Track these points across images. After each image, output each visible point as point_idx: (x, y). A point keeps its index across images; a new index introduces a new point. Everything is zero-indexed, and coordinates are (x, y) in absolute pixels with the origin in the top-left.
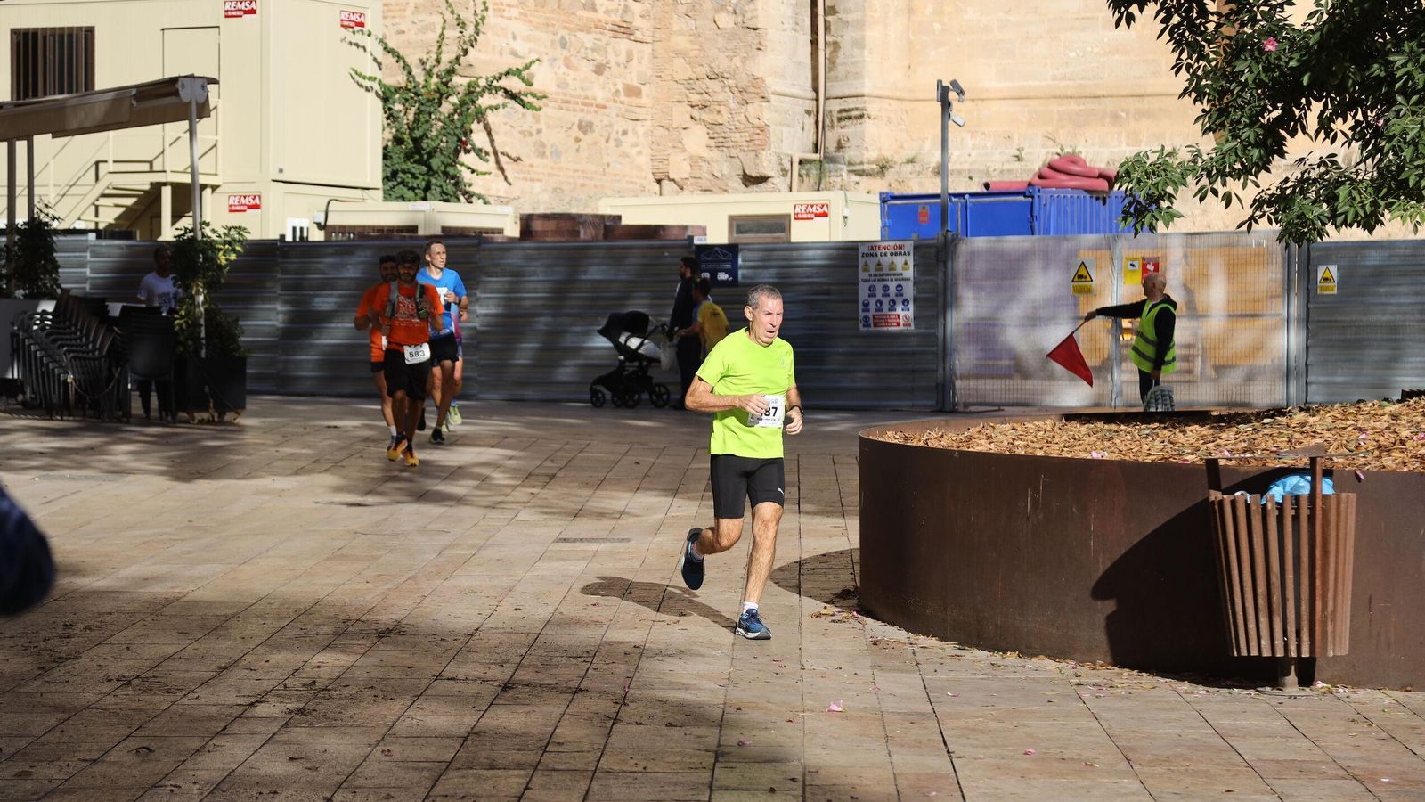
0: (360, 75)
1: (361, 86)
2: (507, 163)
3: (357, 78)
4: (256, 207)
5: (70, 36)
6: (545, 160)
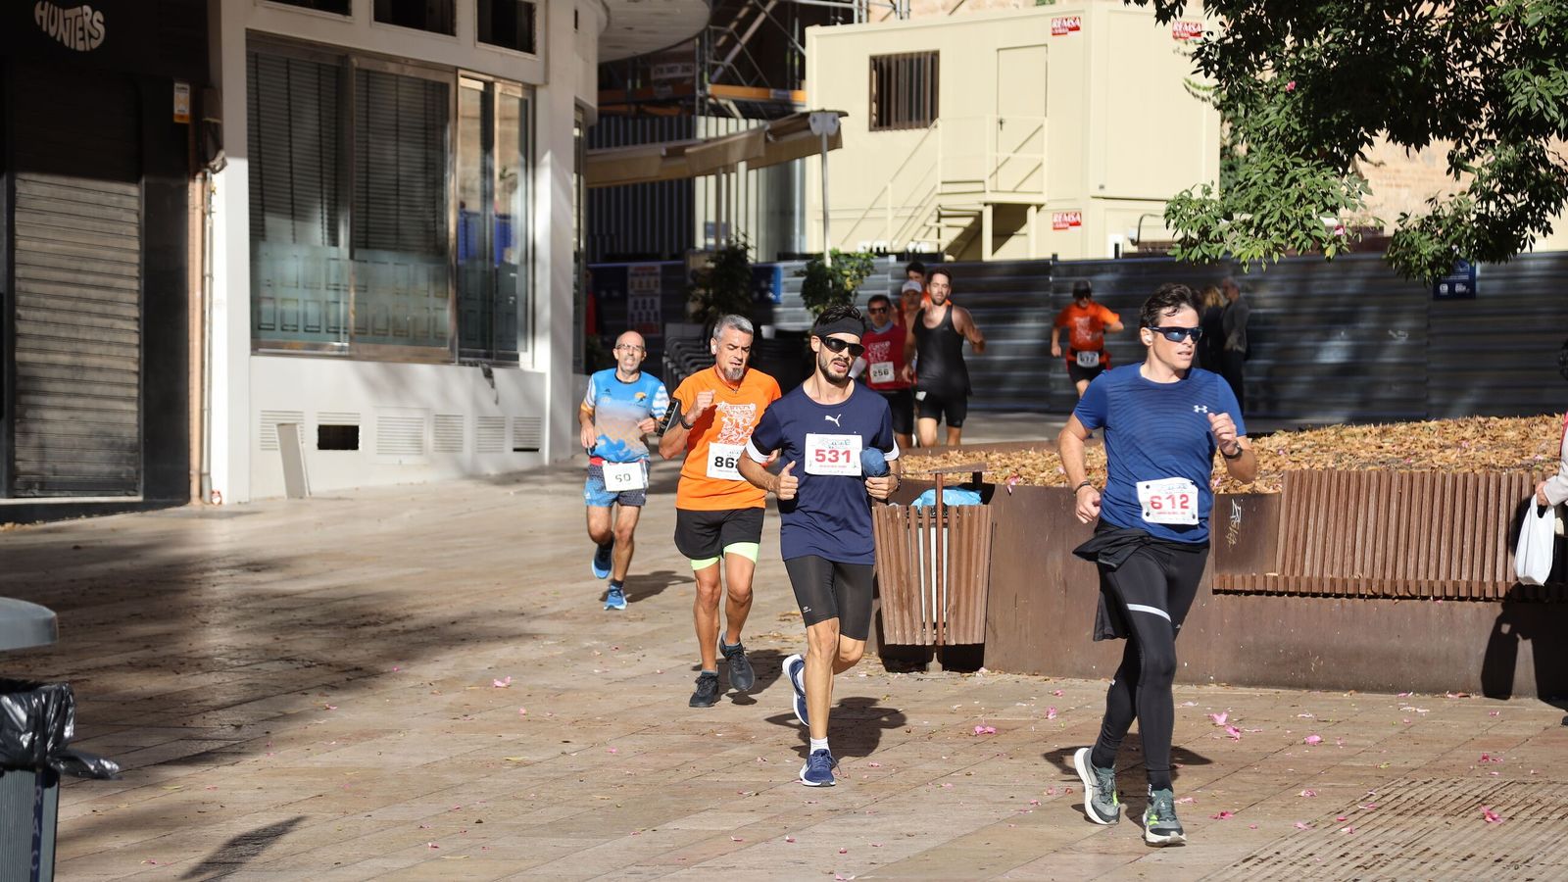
0: (1194, 86)
1: (1196, 96)
2: (1368, 169)
3: (1192, 89)
4: (1077, 224)
5: (919, 60)
6: (1414, 165)
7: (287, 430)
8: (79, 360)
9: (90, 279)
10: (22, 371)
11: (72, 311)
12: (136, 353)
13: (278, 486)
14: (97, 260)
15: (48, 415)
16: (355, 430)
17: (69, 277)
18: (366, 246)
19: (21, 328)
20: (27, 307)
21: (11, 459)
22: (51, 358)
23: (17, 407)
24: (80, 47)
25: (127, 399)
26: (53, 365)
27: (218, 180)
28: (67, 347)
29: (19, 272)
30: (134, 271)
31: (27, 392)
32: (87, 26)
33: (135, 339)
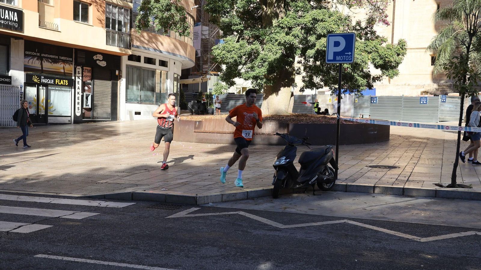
7: (130, 112)
8: (102, 103)
9: (105, 94)
10: (95, 104)
11: (102, 97)
12: (110, 102)
13: (129, 119)
14: (105, 91)
15: (98, 110)
16: (140, 112)
17: (101, 93)
18: (142, 90)
19: (94, 99)
20: (96, 97)
21: (93, 115)
22: (99, 103)
23: (94, 109)
24: (103, 66)
25: (109, 108)
26: (99, 104)
27: (121, 82)
28: (101, 102)
29: (94, 93)
30: (110, 93)
31: (95, 107)
32: (104, 64)
33: (110, 101)
